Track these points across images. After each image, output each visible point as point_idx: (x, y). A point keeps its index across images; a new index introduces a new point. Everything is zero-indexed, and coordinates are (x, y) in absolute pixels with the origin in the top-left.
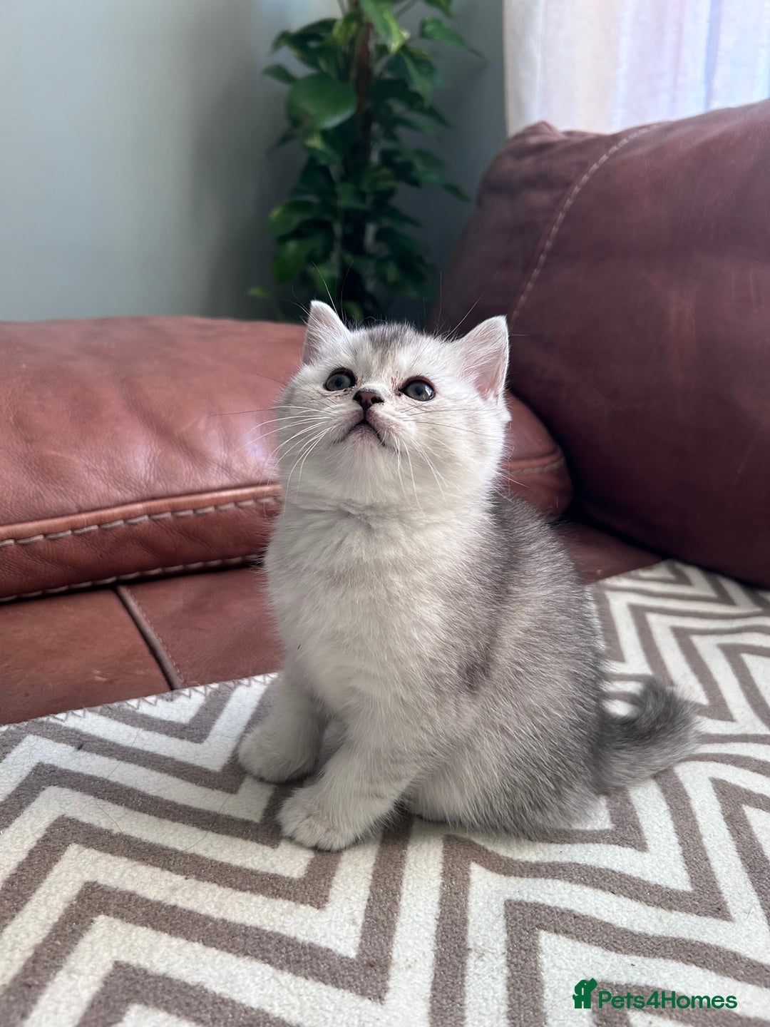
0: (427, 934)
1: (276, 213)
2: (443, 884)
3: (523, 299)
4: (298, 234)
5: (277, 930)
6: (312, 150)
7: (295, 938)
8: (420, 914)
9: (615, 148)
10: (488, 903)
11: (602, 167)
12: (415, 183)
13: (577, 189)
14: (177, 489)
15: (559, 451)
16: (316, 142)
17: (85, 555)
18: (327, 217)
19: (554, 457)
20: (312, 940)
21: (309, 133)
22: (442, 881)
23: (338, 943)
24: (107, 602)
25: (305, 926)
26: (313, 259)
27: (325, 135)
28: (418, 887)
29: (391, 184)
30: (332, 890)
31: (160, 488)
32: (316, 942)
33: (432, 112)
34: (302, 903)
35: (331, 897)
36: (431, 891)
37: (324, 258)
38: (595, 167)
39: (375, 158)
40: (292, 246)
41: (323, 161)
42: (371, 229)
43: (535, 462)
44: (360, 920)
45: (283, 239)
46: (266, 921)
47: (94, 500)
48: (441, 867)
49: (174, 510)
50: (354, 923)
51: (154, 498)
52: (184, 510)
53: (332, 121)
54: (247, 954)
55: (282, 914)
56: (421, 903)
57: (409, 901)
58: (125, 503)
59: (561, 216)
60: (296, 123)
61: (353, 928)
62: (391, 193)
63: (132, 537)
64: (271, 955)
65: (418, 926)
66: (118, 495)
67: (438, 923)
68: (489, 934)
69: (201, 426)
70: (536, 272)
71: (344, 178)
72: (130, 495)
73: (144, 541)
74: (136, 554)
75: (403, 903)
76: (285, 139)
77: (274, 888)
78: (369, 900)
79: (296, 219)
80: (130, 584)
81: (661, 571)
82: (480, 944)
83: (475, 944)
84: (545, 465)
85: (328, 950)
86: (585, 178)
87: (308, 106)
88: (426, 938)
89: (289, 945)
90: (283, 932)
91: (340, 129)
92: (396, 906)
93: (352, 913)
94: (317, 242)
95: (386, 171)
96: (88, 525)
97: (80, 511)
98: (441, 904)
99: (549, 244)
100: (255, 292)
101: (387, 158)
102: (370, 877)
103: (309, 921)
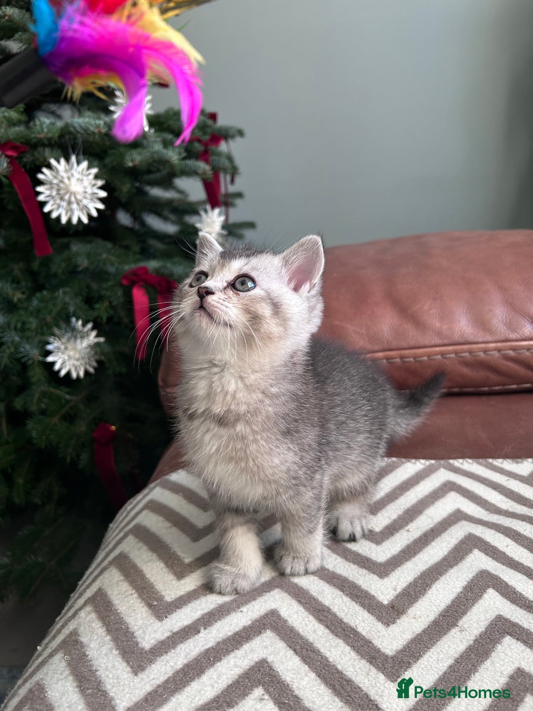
0: (435, 610)
2: (461, 593)
5: (354, 580)
7: (360, 586)
8: (437, 600)
10: (486, 611)
20: (368, 589)
22: (461, 590)
23: (380, 595)
25: (368, 583)
28: (443, 588)
30: (393, 573)
32: (370, 591)
34: (373, 573)
35: (391, 575)
36: (451, 593)
44: (399, 590)
46: (351, 576)
48: (465, 583)
50: (395, 590)
54: (335, 586)
55: (360, 575)
56: (441, 596)
57: (433, 592)
61: (394, 592)
64: (345, 589)
65: (432, 604)
67: (446, 607)
68: (475, 625)
75: (430, 592)
77: (364, 563)
78: (410, 583)
82: (466, 626)
83: (463, 625)
85: (374, 596)
88: (434, 611)
89: (356, 587)
90: (356, 582)
92: (424, 591)
93: (396, 585)
98: (453, 602)
102: (419, 574)
103: (371, 581)
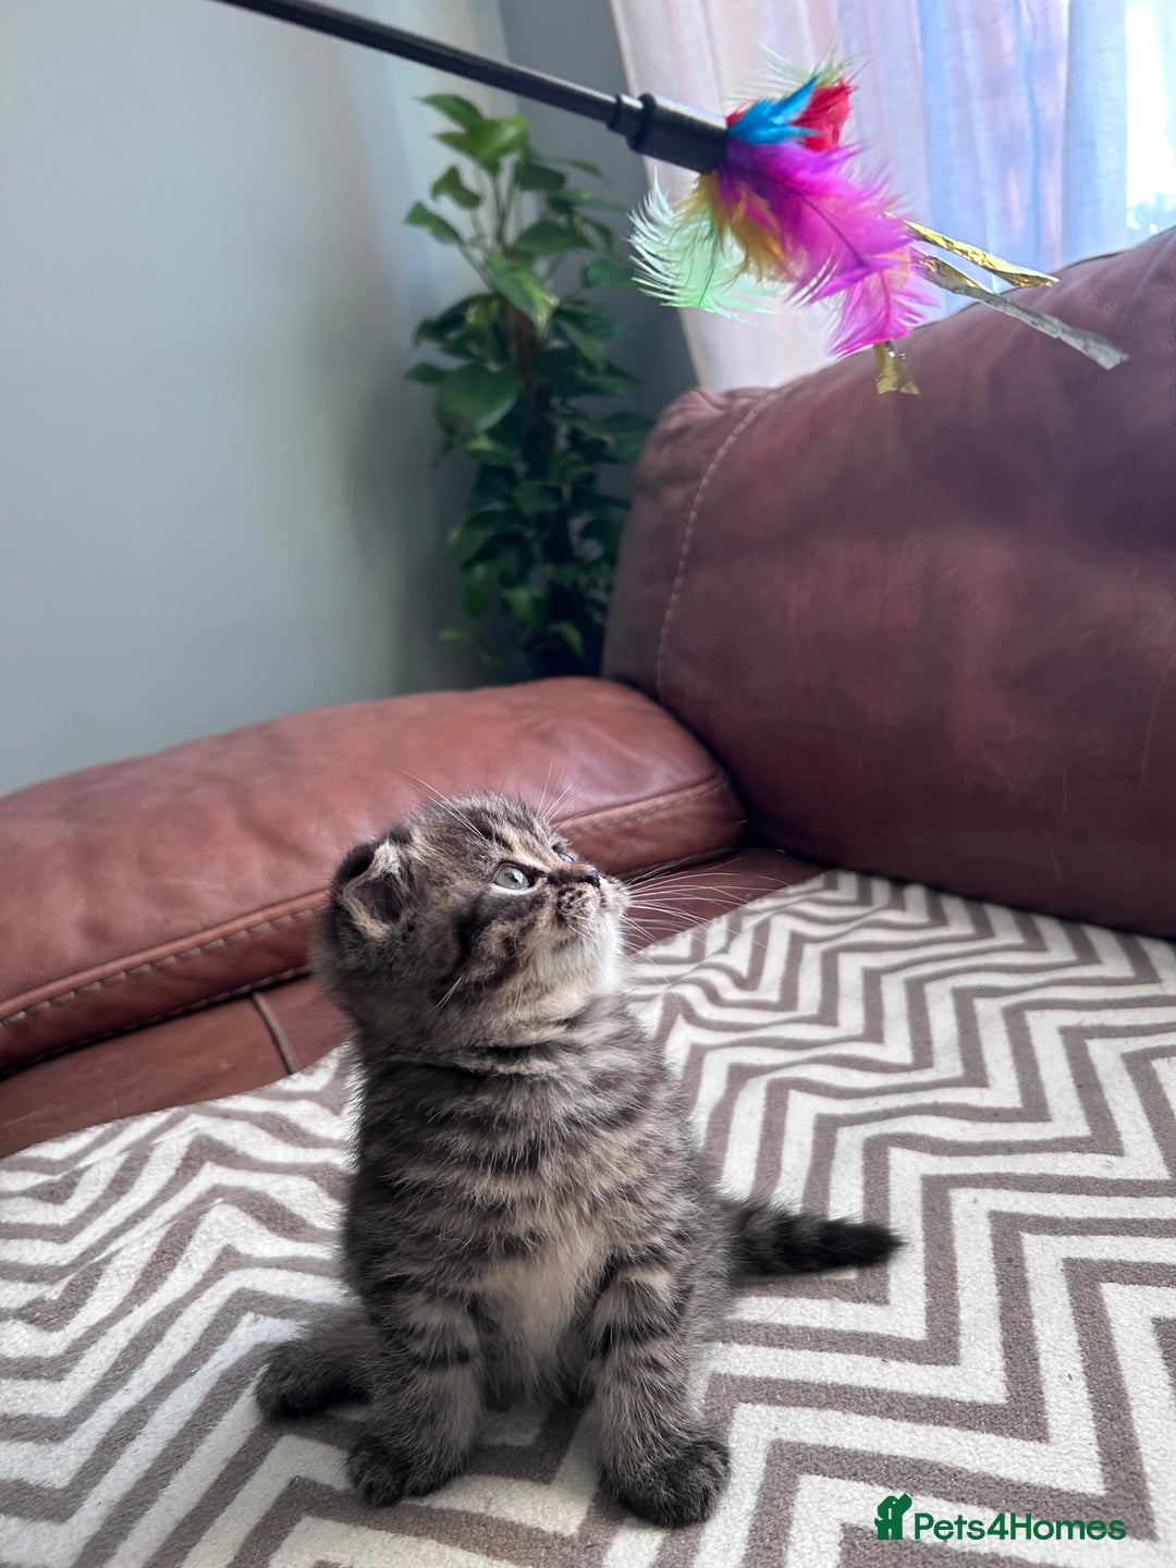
1: (455, 535)
3: (669, 613)
4: (485, 554)
6: (478, 454)
9: (741, 426)
11: (730, 452)
12: (613, 460)
13: (705, 481)
14: (292, 893)
15: (722, 773)
16: (483, 444)
17: (215, 968)
18: (515, 527)
19: (714, 783)
21: (473, 436)
24: (244, 1010)
26: (507, 581)
27: (492, 433)
29: (585, 469)
31: (277, 895)
33: (611, 370)
37: (521, 578)
38: (721, 452)
39: (562, 443)
40: (480, 571)
41: (495, 462)
42: (576, 524)
43: (689, 793)
45: (468, 565)
47: (216, 916)
49: (293, 913)
51: (272, 905)
52: (303, 910)
53: (493, 417)
58: (246, 914)
59: (693, 515)
60: (452, 429)
62: (591, 478)
63: (257, 945)
66: (239, 909)
69: (312, 829)
70: (678, 582)
71: (530, 476)
72: (249, 907)
73: (270, 947)
74: (264, 961)
76: (448, 446)
79: (482, 536)
80: (265, 990)
81: (817, 883)
84: (701, 794)
86: (713, 467)
87: (462, 406)
91: (508, 421)
94: (509, 560)
95: (574, 456)
96: (213, 941)
97: (206, 929)
99: (685, 548)
100: (448, 634)
101: (575, 438)
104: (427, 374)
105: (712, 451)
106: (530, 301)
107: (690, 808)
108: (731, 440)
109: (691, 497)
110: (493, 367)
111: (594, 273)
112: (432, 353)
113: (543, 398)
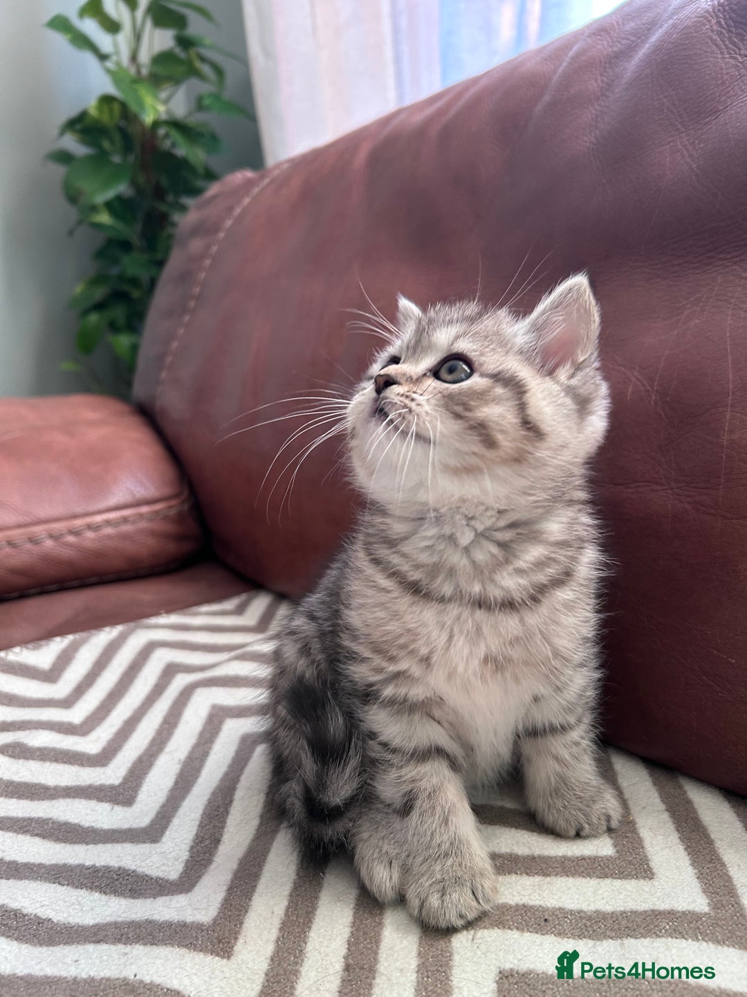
1: (79, 289)
3: (175, 344)
4: (99, 307)
6: (98, 226)
11: (243, 211)
13: (221, 235)
15: (186, 493)
16: (104, 218)
18: (125, 287)
19: (173, 502)
21: (94, 210)
26: (114, 328)
27: (110, 208)
38: (238, 211)
40: (94, 318)
41: (116, 235)
45: (86, 312)
53: (110, 194)
59: (209, 262)
70: (187, 318)
71: (143, 248)
79: (99, 293)
84: (157, 512)
86: (229, 223)
87: (84, 183)
91: (127, 205)
94: (118, 312)
99: (197, 290)
100: (65, 366)
104: (64, 157)
105: (230, 209)
106: (141, 104)
107: (143, 524)
108: (247, 201)
109: (208, 247)
110: (117, 159)
111: (207, 102)
112: (71, 143)
113: (159, 193)
